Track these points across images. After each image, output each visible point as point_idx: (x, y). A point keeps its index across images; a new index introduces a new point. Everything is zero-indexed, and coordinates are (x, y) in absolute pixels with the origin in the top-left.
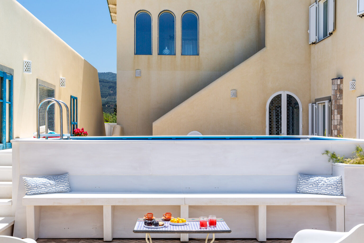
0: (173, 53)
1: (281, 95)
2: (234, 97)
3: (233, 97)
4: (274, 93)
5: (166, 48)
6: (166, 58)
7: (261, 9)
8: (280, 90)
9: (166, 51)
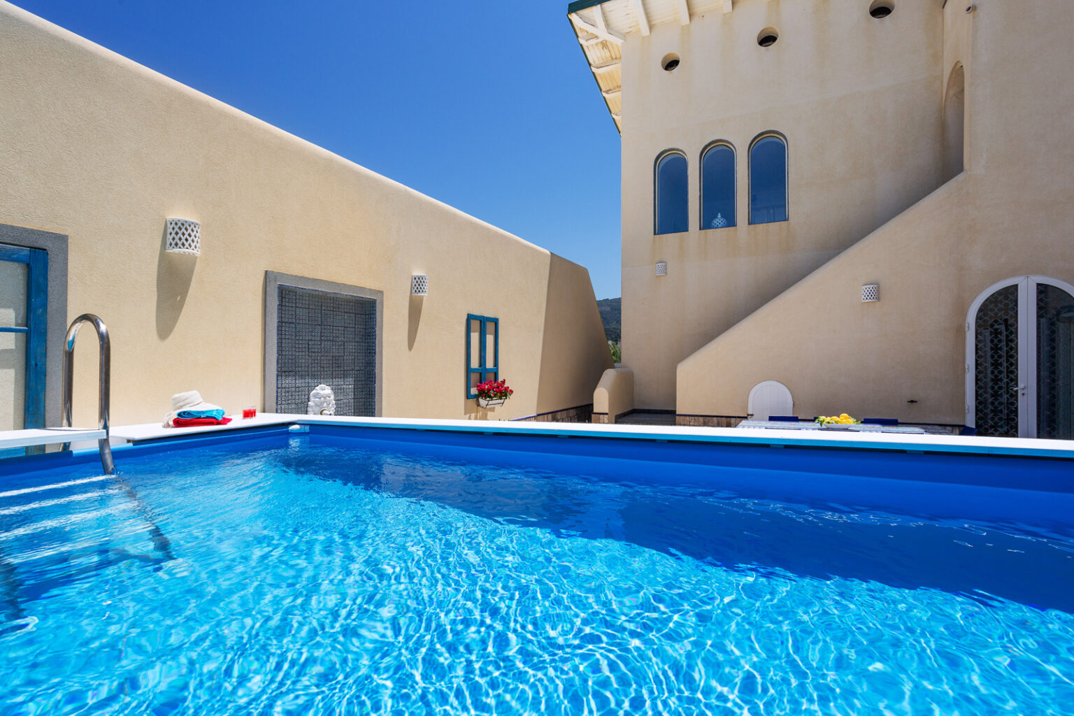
0: (731, 222)
1: (1016, 286)
2: (870, 300)
3: (867, 301)
4: (993, 282)
5: (719, 216)
6: (718, 235)
7: (951, 93)
8: (1014, 273)
9: (719, 220)
